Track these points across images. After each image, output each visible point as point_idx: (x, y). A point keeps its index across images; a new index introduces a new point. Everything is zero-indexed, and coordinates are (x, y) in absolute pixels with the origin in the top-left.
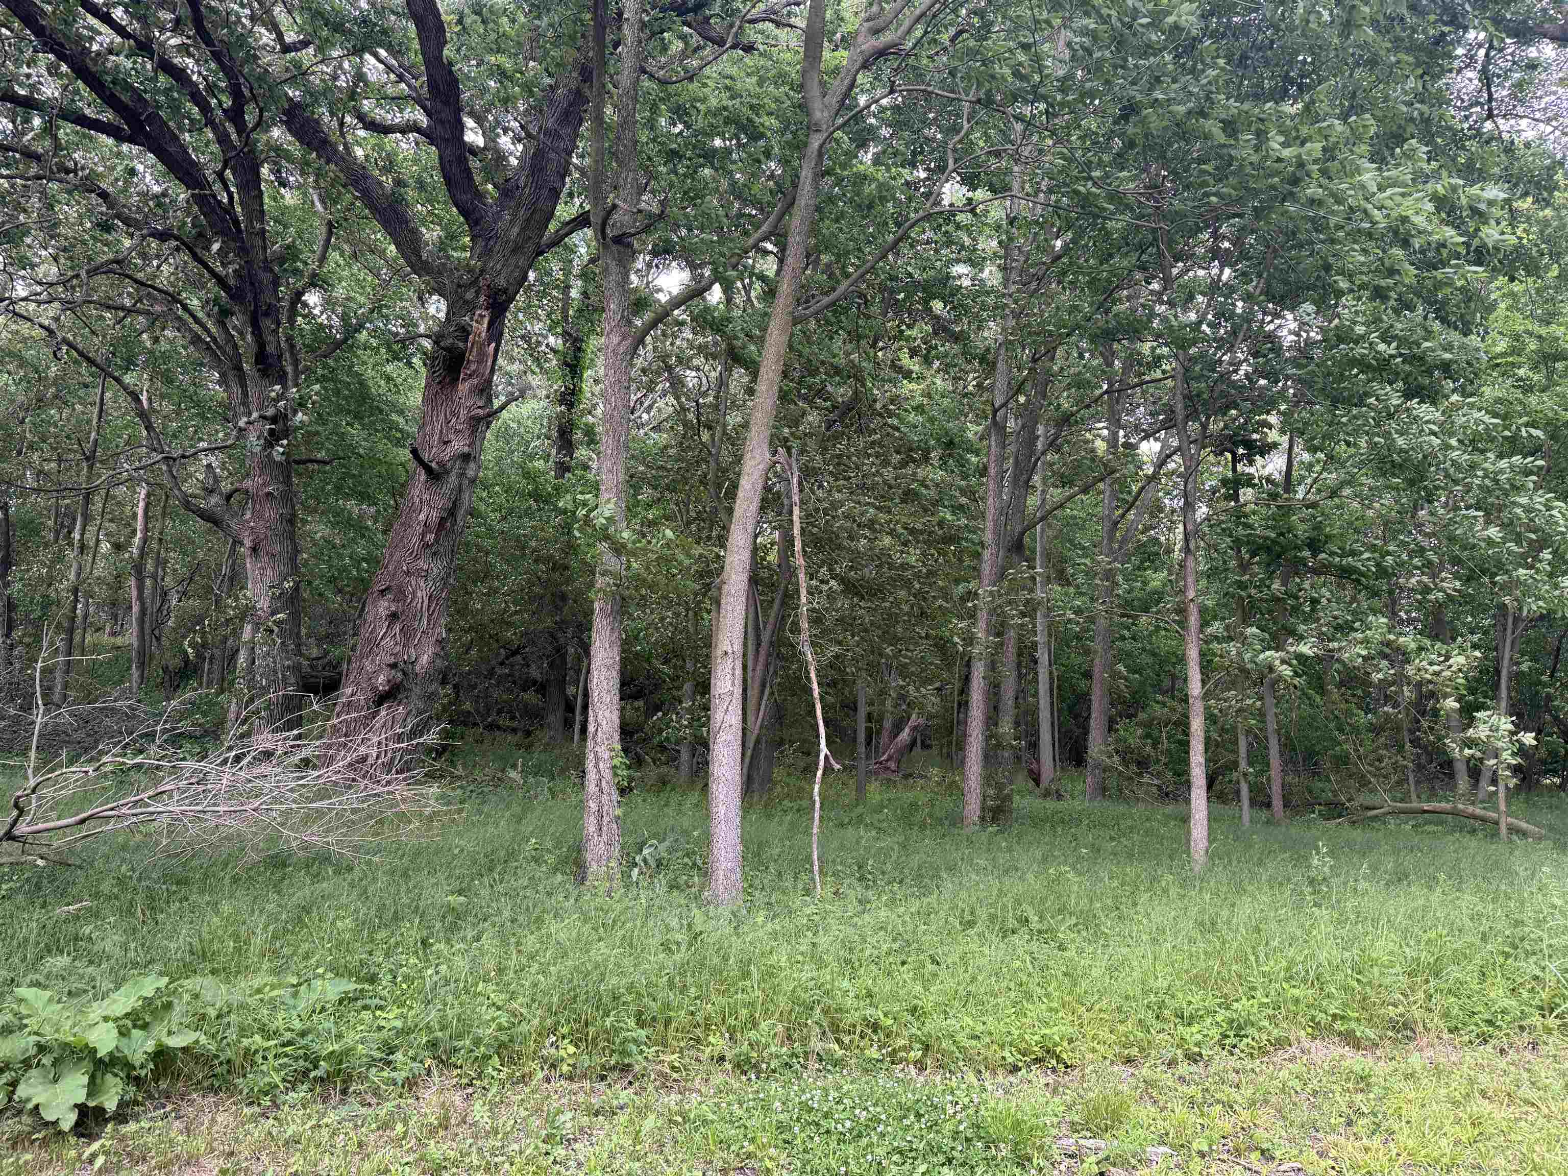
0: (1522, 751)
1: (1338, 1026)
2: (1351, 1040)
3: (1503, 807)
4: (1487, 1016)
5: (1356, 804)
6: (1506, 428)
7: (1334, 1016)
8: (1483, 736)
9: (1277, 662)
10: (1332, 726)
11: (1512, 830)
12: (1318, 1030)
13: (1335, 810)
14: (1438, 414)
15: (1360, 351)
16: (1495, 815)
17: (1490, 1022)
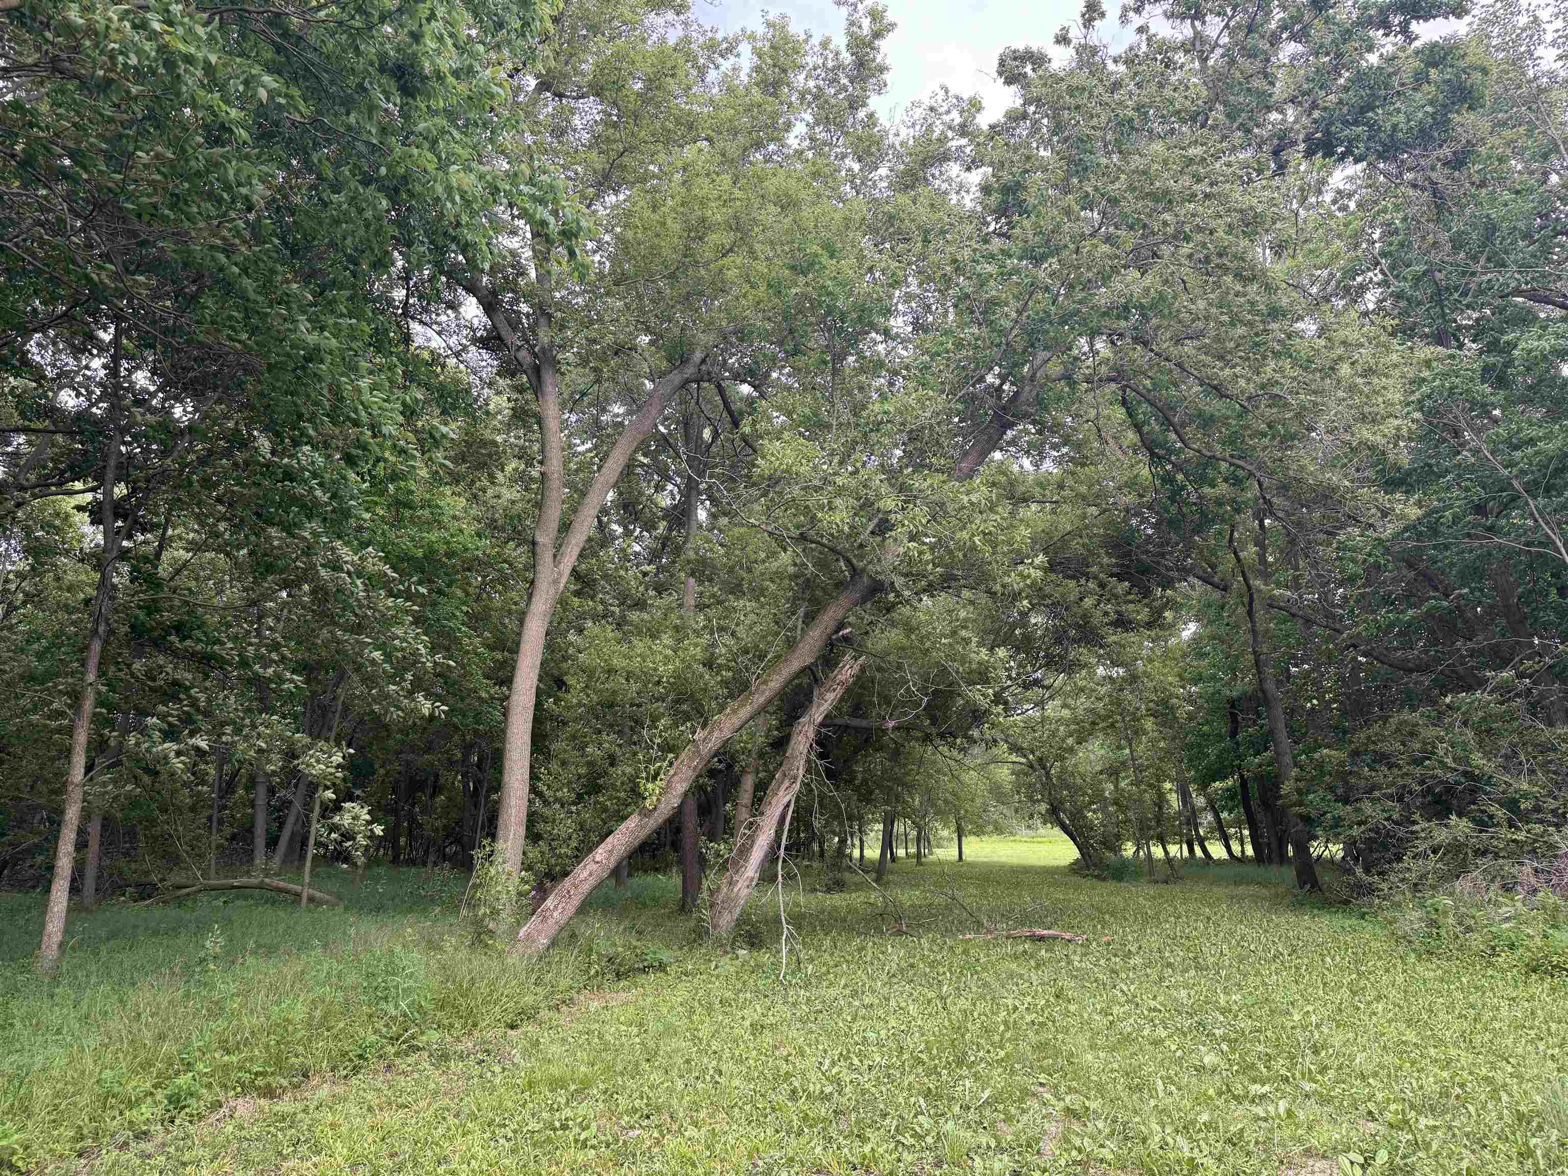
0: (372, 837)
1: (260, 1082)
2: (269, 1093)
3: (307, 879)
4: (359, 1052)
5: (168, 883)
6: (401, 583)
7: (256, 1074)
8: (346, 823)
9: (172, 754)
10: (154, 806)
11: (311, 899)
12: (245, 1089)
13: (145, 891)
14: (356, 558)
15: (300, 490)
16: (298, 888)
17: (360, 1057)
